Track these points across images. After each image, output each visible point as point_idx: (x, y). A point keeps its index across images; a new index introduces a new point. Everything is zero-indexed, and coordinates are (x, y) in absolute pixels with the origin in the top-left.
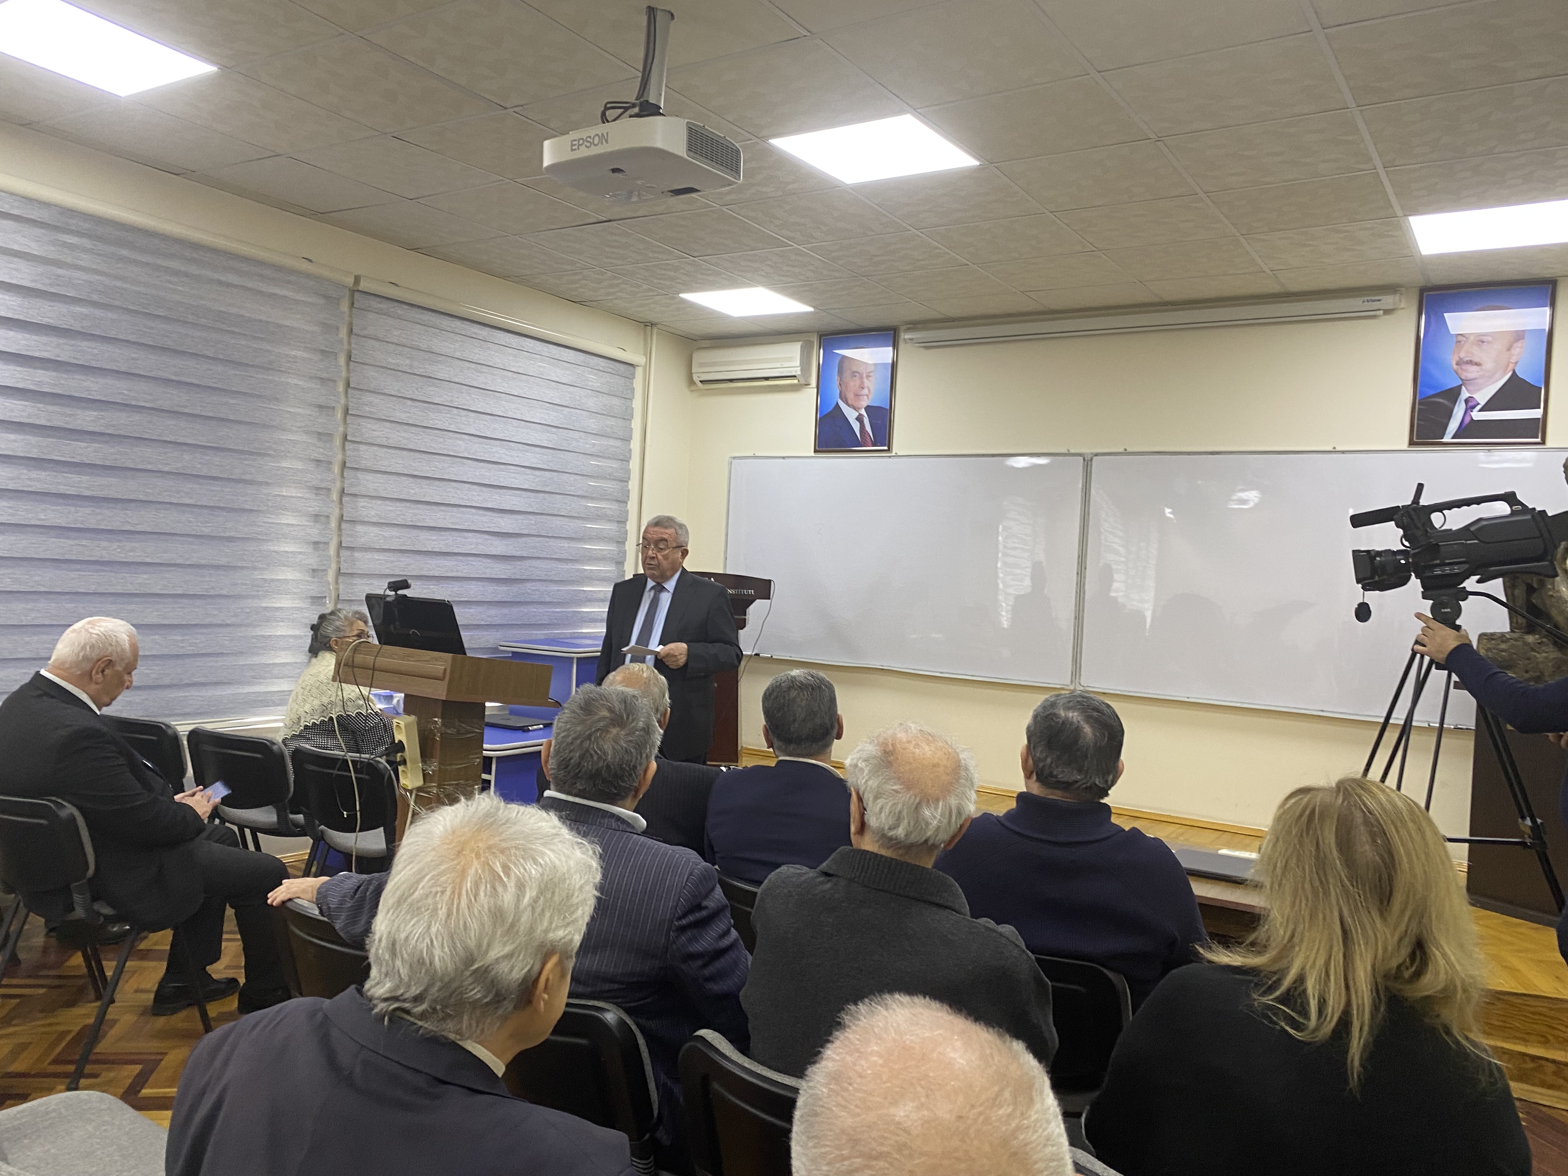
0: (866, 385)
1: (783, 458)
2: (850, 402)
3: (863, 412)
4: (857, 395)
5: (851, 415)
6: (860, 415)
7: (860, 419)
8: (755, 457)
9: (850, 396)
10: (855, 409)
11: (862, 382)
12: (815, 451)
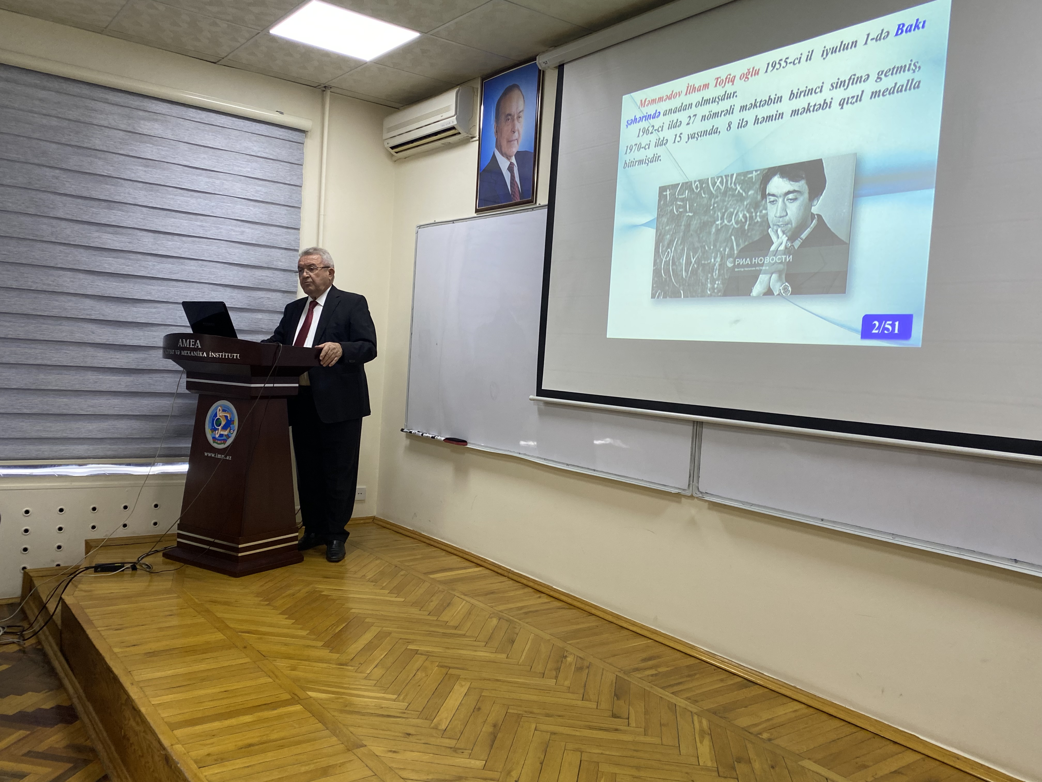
0: (516, 128)
1: (453, 221)
2: (503, 150)
3: (513, 160)
4: (509, 141)
5: (504, 164)
6: (511, 164)
7: (510, 169)
8: (435, 224)
9: (504, 143)
10: (508, 157)
11: (514, 126)
12: (477, 211)
